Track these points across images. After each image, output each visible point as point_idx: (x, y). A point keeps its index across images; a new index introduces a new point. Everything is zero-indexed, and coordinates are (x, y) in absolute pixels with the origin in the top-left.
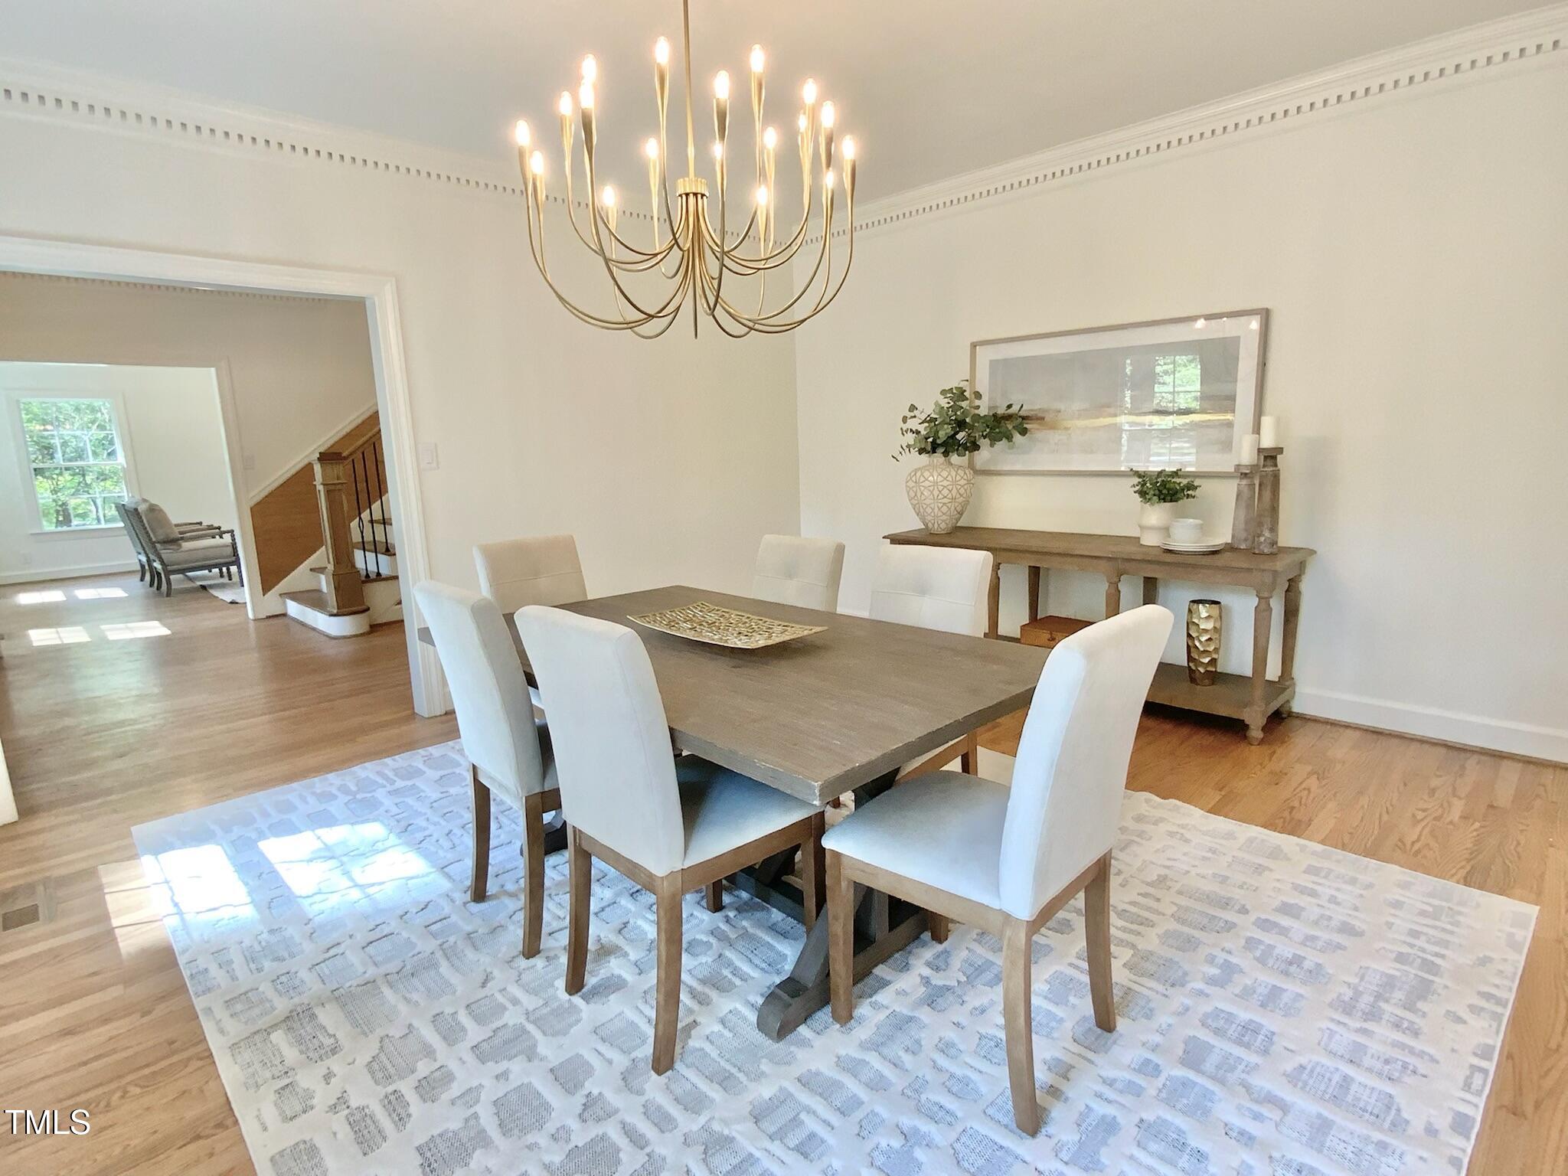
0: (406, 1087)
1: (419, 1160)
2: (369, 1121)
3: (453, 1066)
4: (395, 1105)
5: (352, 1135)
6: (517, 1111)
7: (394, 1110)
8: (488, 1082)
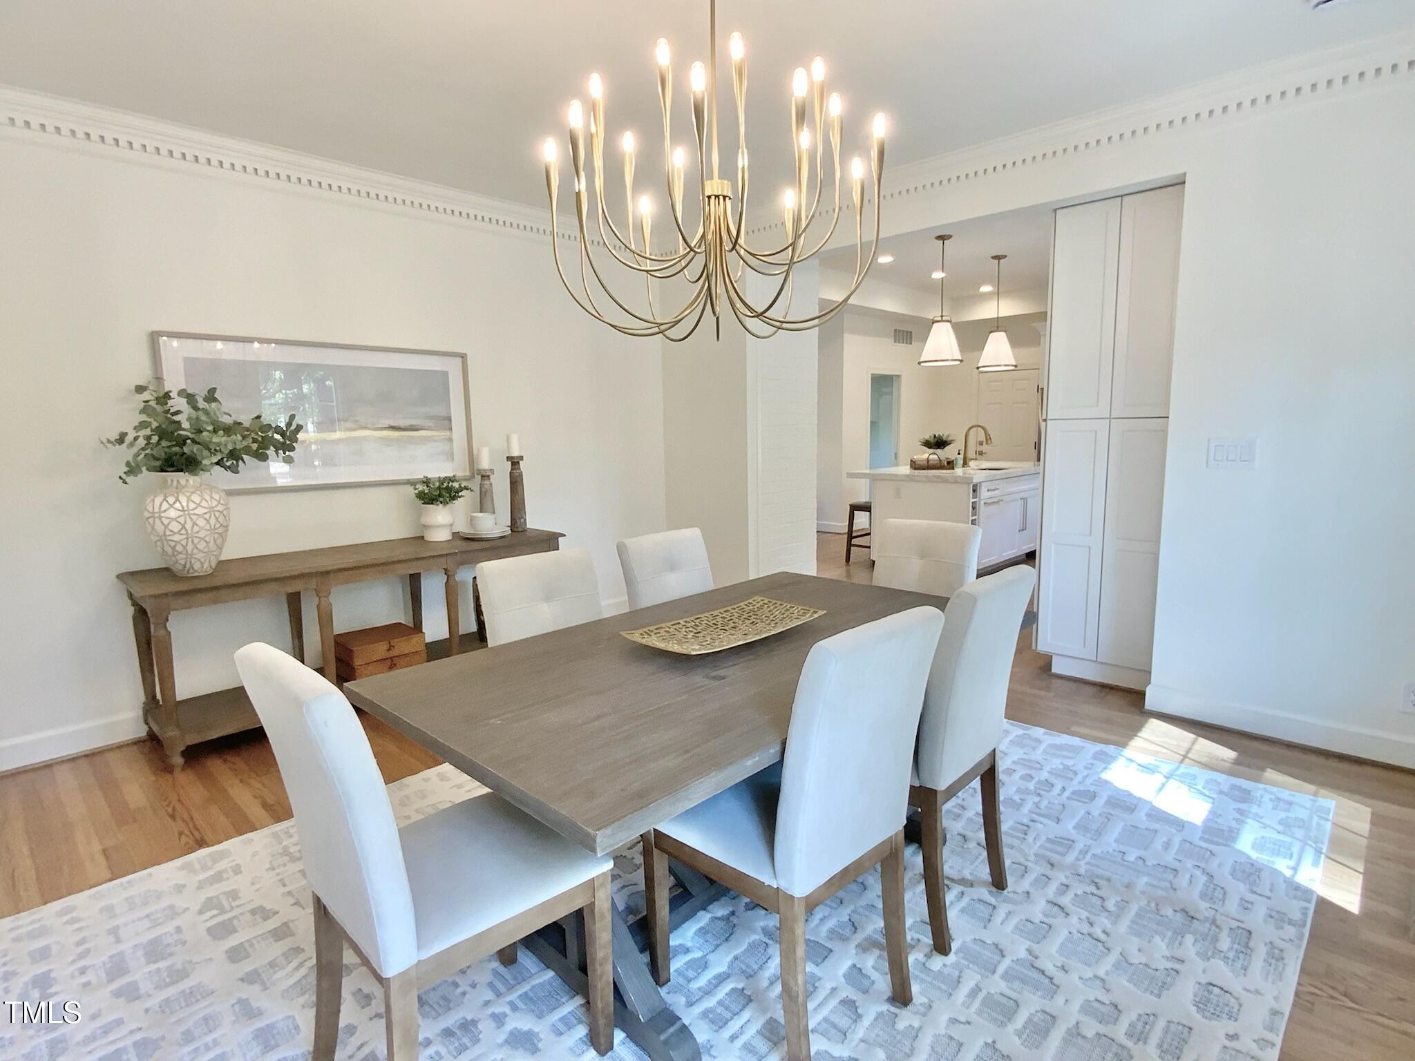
0: (1120, 1031)
1: (1165, 993)
2: (1165, 1046)
3: (1076, 1006)
4: (1139, 1034)
5: (1185, 1049)
6: (1084, 953)
7: (1142, 1032)
8: (1074, 977)
